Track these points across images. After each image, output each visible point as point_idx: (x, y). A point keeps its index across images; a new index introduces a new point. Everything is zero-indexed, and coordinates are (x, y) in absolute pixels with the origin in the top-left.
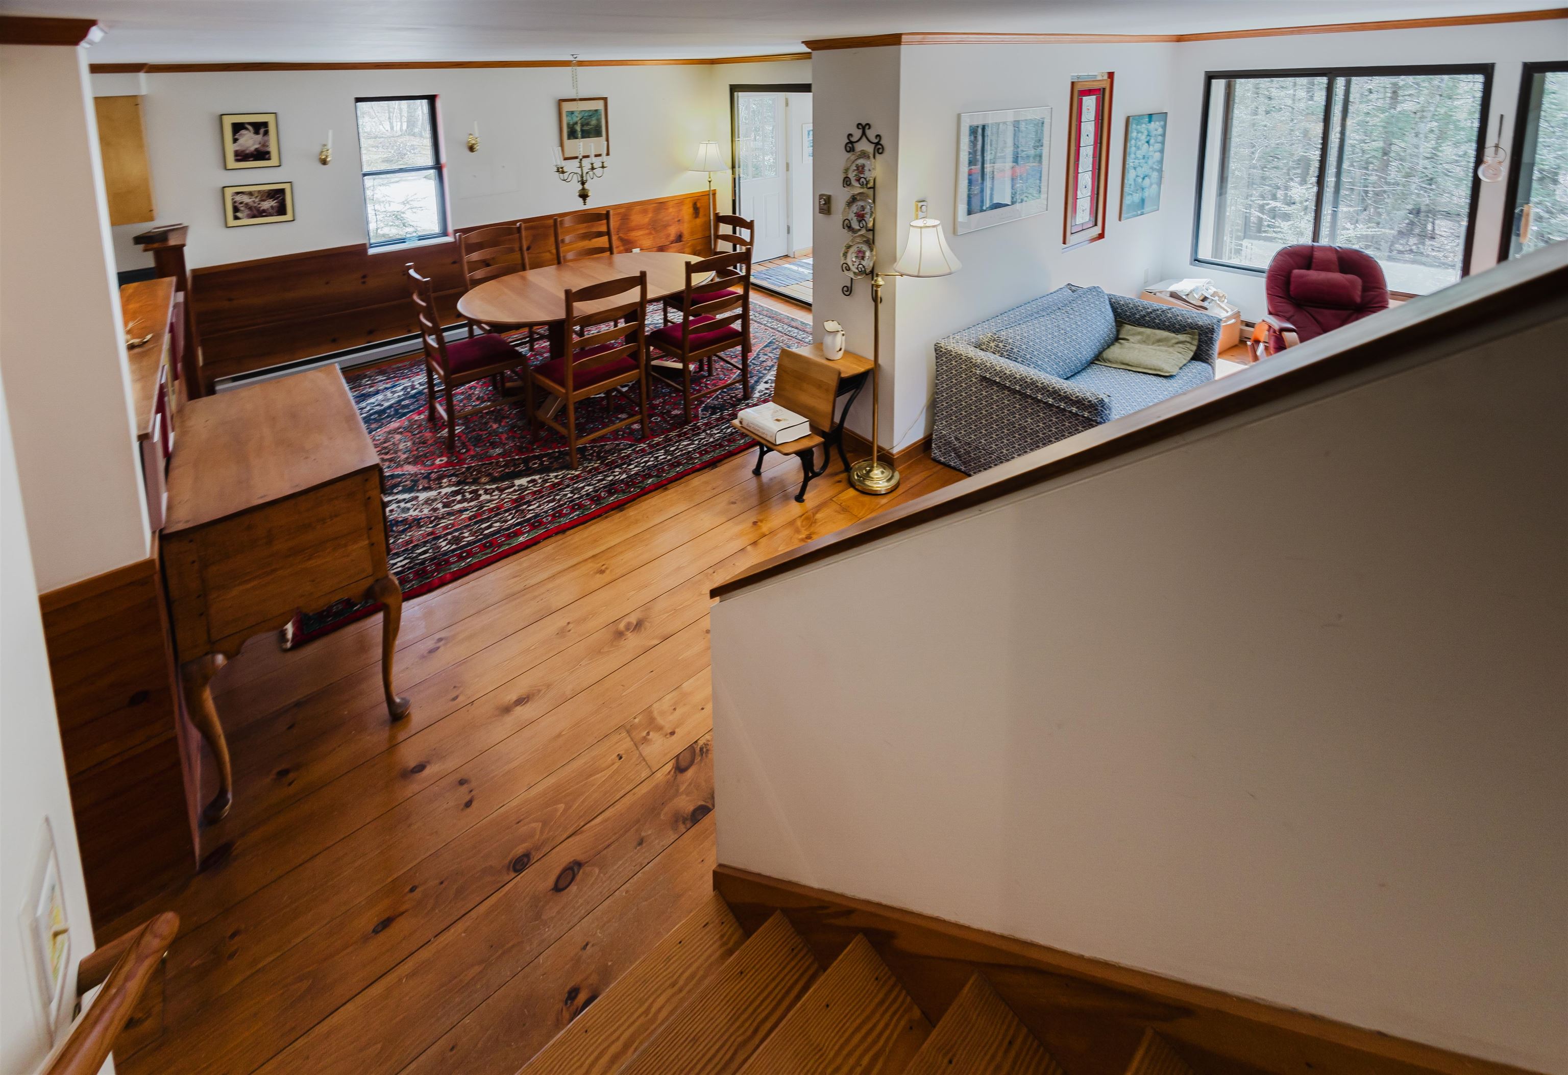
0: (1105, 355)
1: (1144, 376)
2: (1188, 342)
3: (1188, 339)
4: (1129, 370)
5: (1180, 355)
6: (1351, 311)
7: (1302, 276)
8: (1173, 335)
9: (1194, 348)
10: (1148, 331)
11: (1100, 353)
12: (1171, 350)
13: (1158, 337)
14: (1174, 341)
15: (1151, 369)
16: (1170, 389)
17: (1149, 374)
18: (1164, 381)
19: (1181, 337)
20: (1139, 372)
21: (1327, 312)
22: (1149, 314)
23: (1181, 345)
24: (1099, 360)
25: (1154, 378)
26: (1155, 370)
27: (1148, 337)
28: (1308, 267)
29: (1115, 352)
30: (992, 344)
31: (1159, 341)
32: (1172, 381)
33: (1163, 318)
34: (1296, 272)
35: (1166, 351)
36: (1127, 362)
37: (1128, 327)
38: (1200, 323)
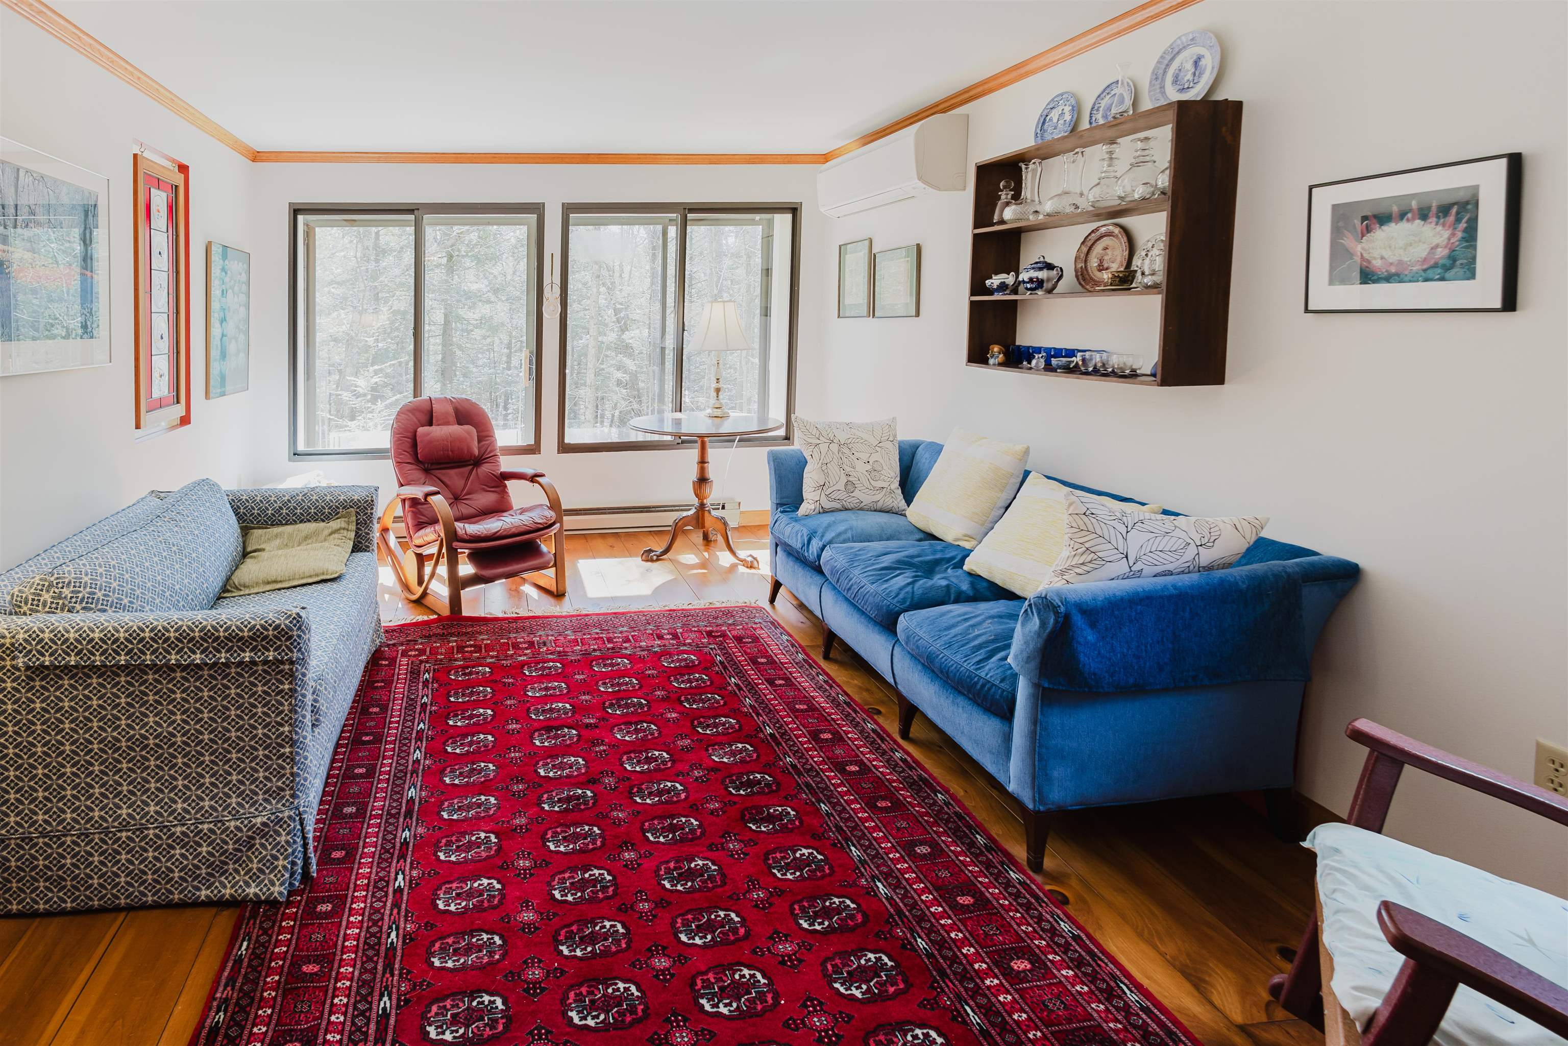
0: (236, 579)
1: (304, 589)
2: (344, 529)
3: (343, 525)
4: (279, 589)
5: (340, 549)
6: (471, 467)
7: (428, 434)
8: (322, 524)
9: (352, 535)
10: (289, 529)
11: (228, 579)
12: (326, 544)
13: (304, 534)
14: (326, 532)
15: (310, 576)
16: (347, 592)
17: (310, 584)
18: (335, 585)
19: (335, 524)
20: (295, 587)
21: (452, 472)
22: (285, 504)
23: (336, 536)
24: (228, 591)
25: (320, 587)
26: (317, 575)
27: (290, 536)
28: (430, 424)
29: (250, 570)
30: (47, 597)
31: (306, 538)
32: (343, 582)
33: (306, 504)
34: (421, 430)
35: (321, 547)
36: (273, 579)
37: (257, 533)
38: (356, 498)
